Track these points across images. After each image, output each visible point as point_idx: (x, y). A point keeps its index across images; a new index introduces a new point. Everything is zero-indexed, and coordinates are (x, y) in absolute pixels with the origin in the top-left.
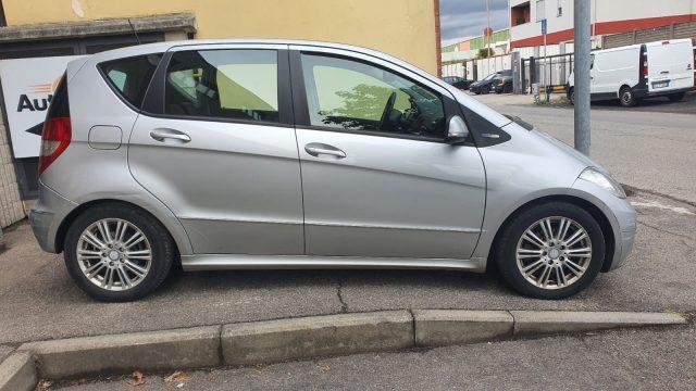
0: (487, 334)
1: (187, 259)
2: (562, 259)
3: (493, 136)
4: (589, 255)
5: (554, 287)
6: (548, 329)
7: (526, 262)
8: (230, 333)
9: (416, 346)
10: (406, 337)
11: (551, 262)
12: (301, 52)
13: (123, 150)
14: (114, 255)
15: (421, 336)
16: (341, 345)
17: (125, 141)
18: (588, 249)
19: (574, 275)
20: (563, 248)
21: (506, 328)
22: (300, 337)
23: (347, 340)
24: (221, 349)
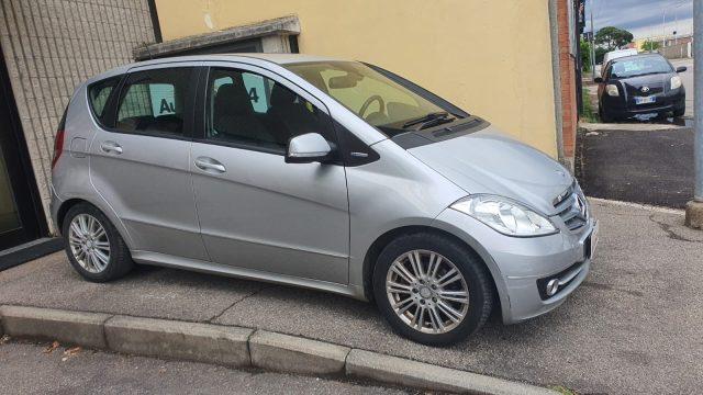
0: (316, 369)
2: (435, 300)
4: (466, 301)
10: (243, 357)
11: (422, 302)
15: (256, 357)
16: (190, 352)
18: (465, 293)
20: (435, 287)
21: (338, 368)
22: (159, 337)
23: (195, 349)
24: (105, 336)
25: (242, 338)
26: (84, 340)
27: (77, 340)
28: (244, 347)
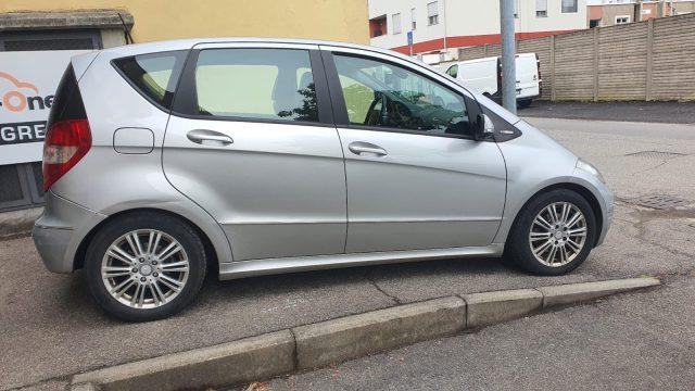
0: (522, 311)
1: (226, 267)
2: (565, 239)
3: (507, 132)
4: (584, 234)
5: (558, 264)
6: (568, 300)
7: (536, 244)
8: (305, 335)
9: (468, 329)
10: (460, 321)
11: (556, 242)
12: (333, 52)
13: (157, 154)
14: (146, 269)
15: (472, 318)
16: (405, 335)
17: (158, 144)
18: (584, 228)
19: (573, 252)
20: (565, 229)
22: (368, 332)
23: (410, 331)
24: (295, 353)
25: (459, 303)
26: (260, 371)
27: (247, 374)
28: (463, 312)
